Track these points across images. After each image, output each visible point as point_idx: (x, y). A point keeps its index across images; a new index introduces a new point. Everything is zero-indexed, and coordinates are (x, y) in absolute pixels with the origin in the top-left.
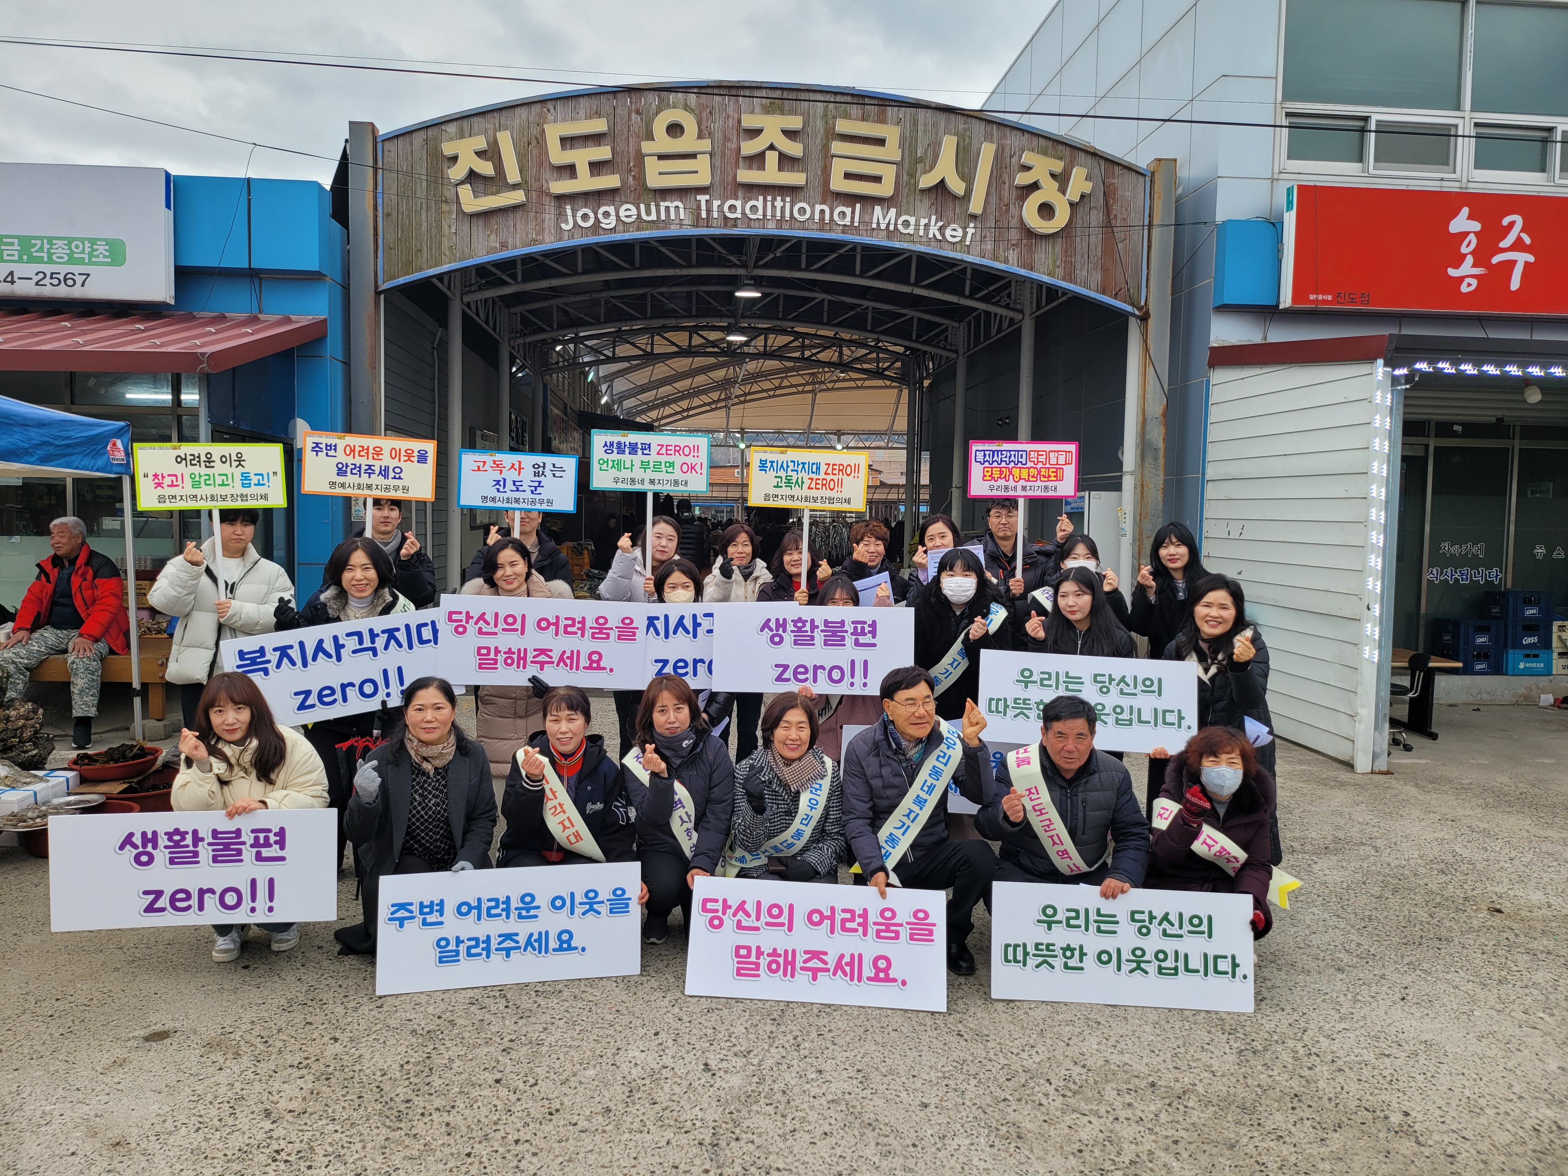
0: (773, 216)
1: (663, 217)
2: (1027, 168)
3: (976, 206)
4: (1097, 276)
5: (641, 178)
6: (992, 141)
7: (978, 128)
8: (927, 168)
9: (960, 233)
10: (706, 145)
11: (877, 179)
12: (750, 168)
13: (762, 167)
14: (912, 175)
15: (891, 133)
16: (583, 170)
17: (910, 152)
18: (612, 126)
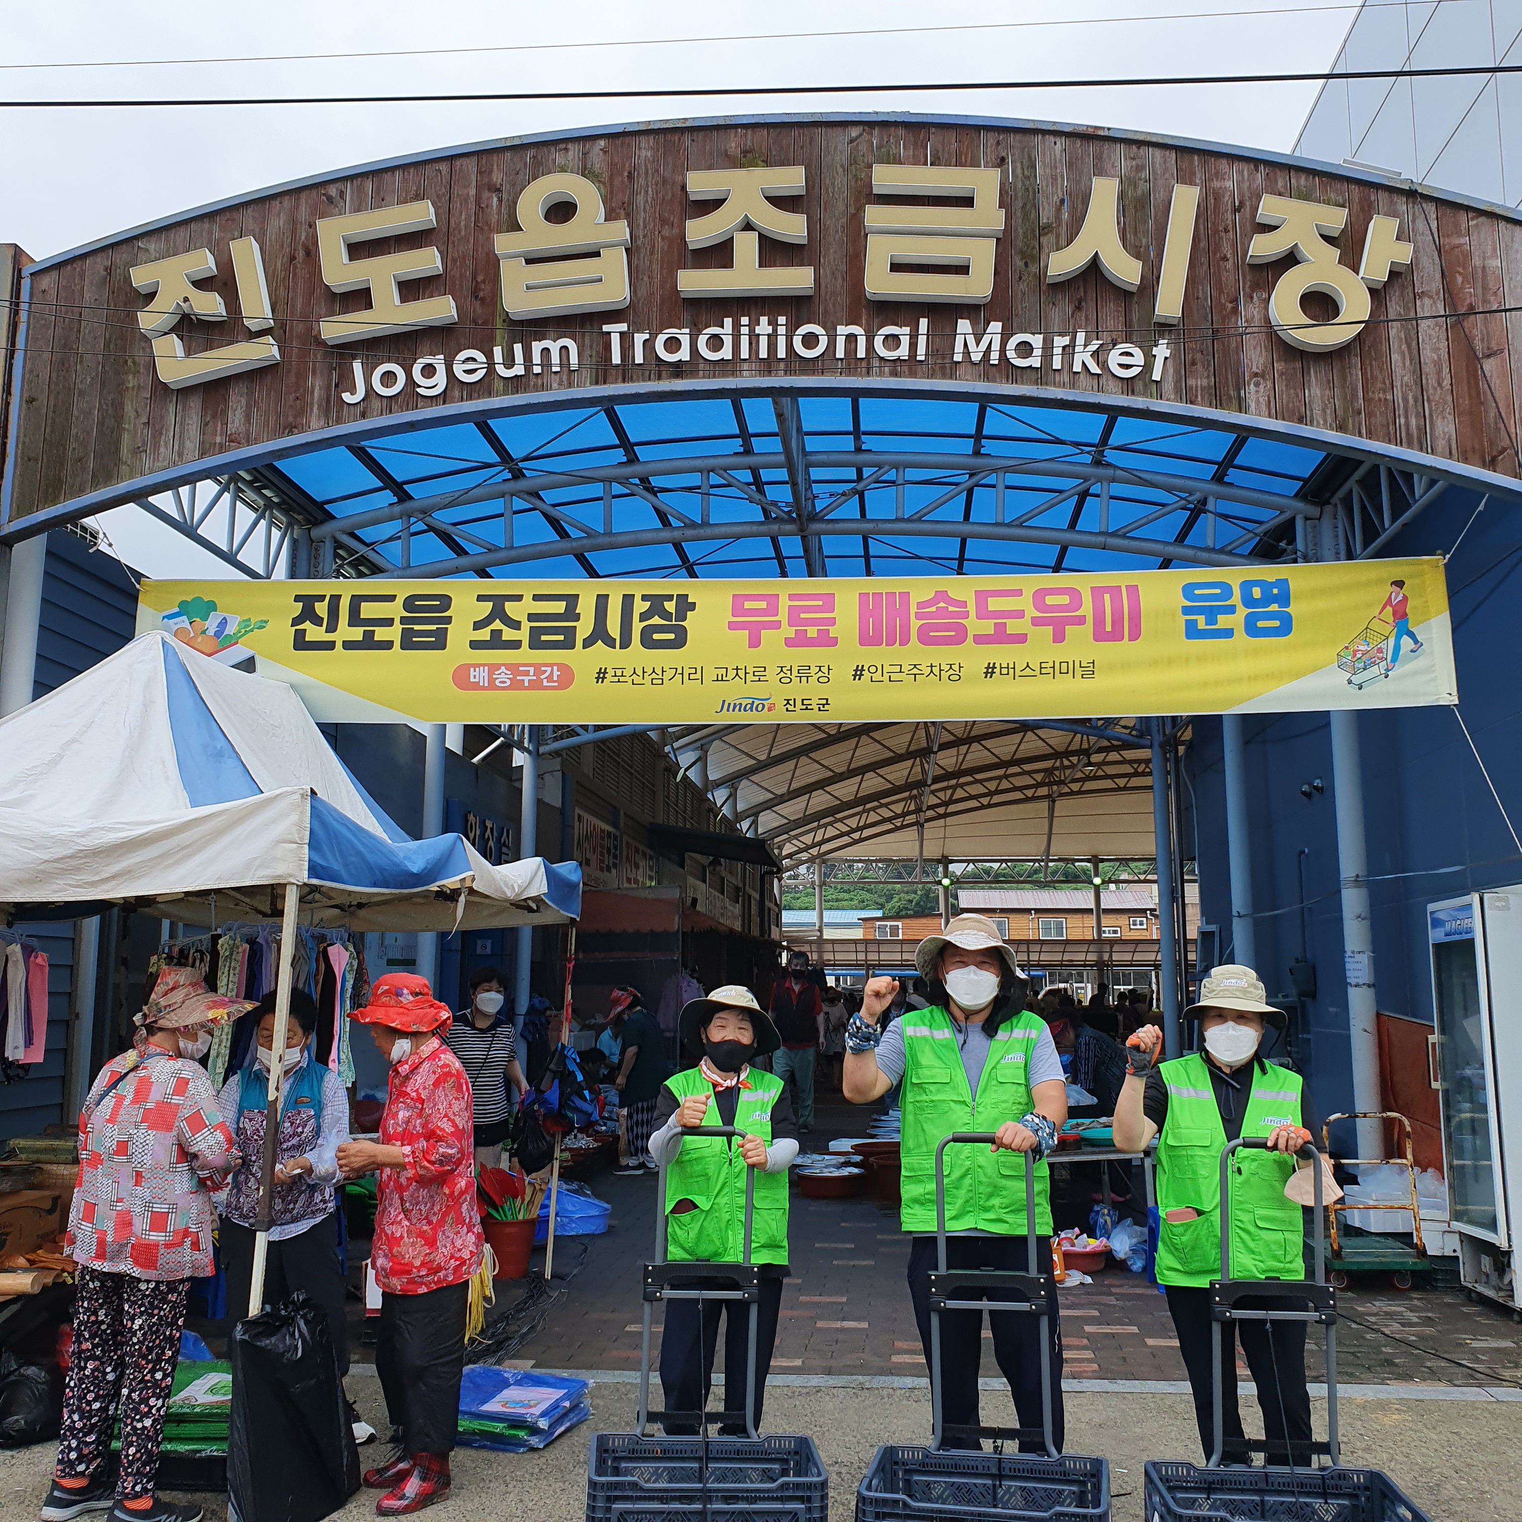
1: (537, 368)
2: (1270, 228)
3: (1169, 304)
4: (1447, 427)
5: (493, 300)
6: (1192, 183)
7: (1163, 164)
8: (1063, 242)
9: (1139, 358)
10: (621, 230)
11: (962, 269)
12: (706, 267)
13: (729, 264)
14: (1033, 256)
15: (984, 183)
16: (385, 294)
17: (1026, 216)
18: (445, 212)
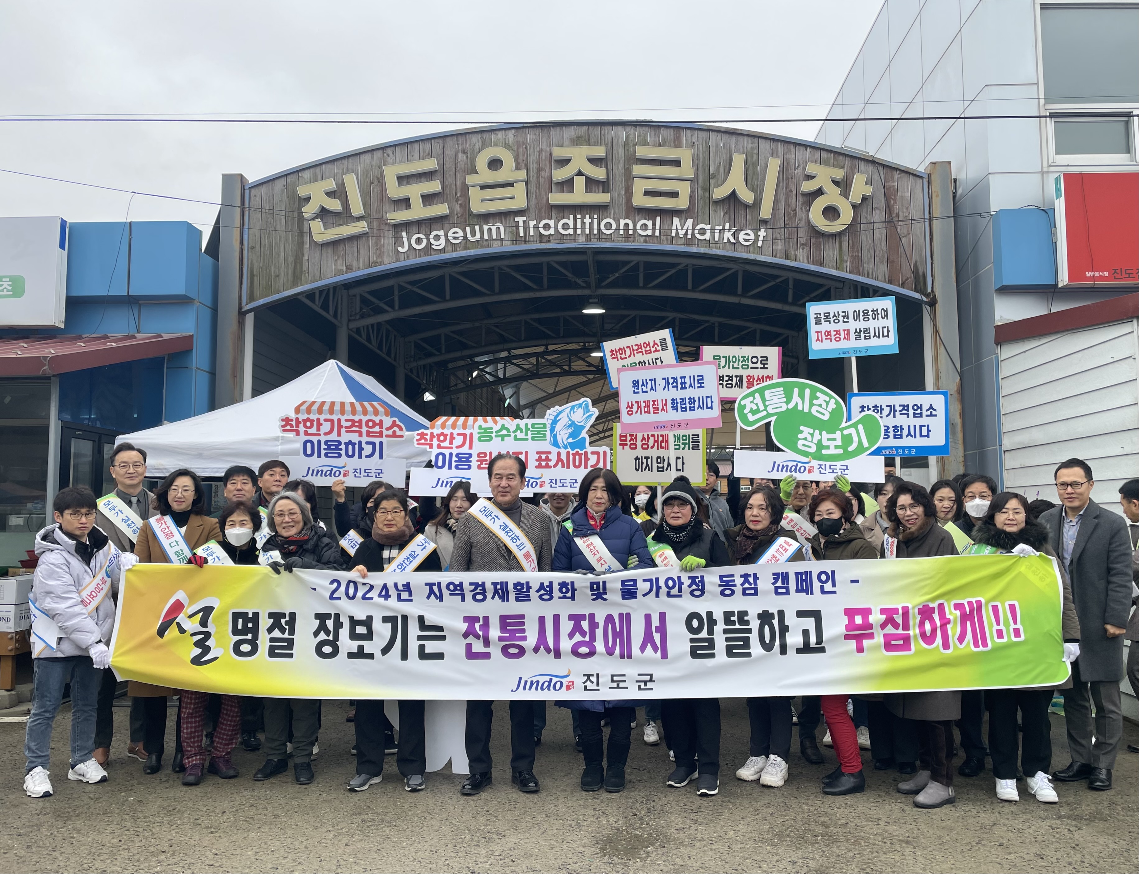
0: (583, 229)
1: (486, 237)
2: (810, 177)
3: (766, 212)
4: (883, 269)
5: (466, 205)
6: (778, 157)
7: (764, 146)
8: (720, 182)
9: (752, 237)
10: (522, 174)
11: (675, 195)
12: (562, 192)
13: (572, 190)
14: (707, 189)
15: (685, 155)
16: (416, 202)
17: (704, 170)
18: (442, 164)
